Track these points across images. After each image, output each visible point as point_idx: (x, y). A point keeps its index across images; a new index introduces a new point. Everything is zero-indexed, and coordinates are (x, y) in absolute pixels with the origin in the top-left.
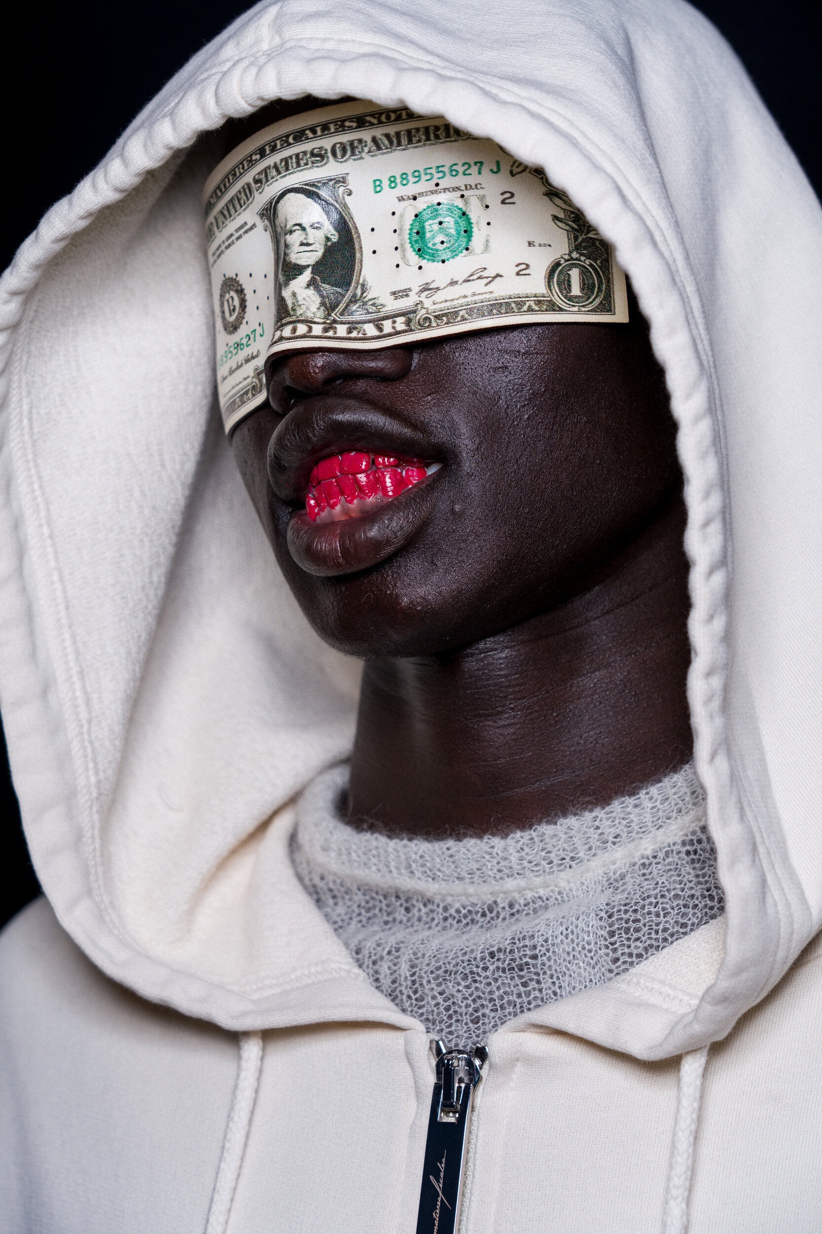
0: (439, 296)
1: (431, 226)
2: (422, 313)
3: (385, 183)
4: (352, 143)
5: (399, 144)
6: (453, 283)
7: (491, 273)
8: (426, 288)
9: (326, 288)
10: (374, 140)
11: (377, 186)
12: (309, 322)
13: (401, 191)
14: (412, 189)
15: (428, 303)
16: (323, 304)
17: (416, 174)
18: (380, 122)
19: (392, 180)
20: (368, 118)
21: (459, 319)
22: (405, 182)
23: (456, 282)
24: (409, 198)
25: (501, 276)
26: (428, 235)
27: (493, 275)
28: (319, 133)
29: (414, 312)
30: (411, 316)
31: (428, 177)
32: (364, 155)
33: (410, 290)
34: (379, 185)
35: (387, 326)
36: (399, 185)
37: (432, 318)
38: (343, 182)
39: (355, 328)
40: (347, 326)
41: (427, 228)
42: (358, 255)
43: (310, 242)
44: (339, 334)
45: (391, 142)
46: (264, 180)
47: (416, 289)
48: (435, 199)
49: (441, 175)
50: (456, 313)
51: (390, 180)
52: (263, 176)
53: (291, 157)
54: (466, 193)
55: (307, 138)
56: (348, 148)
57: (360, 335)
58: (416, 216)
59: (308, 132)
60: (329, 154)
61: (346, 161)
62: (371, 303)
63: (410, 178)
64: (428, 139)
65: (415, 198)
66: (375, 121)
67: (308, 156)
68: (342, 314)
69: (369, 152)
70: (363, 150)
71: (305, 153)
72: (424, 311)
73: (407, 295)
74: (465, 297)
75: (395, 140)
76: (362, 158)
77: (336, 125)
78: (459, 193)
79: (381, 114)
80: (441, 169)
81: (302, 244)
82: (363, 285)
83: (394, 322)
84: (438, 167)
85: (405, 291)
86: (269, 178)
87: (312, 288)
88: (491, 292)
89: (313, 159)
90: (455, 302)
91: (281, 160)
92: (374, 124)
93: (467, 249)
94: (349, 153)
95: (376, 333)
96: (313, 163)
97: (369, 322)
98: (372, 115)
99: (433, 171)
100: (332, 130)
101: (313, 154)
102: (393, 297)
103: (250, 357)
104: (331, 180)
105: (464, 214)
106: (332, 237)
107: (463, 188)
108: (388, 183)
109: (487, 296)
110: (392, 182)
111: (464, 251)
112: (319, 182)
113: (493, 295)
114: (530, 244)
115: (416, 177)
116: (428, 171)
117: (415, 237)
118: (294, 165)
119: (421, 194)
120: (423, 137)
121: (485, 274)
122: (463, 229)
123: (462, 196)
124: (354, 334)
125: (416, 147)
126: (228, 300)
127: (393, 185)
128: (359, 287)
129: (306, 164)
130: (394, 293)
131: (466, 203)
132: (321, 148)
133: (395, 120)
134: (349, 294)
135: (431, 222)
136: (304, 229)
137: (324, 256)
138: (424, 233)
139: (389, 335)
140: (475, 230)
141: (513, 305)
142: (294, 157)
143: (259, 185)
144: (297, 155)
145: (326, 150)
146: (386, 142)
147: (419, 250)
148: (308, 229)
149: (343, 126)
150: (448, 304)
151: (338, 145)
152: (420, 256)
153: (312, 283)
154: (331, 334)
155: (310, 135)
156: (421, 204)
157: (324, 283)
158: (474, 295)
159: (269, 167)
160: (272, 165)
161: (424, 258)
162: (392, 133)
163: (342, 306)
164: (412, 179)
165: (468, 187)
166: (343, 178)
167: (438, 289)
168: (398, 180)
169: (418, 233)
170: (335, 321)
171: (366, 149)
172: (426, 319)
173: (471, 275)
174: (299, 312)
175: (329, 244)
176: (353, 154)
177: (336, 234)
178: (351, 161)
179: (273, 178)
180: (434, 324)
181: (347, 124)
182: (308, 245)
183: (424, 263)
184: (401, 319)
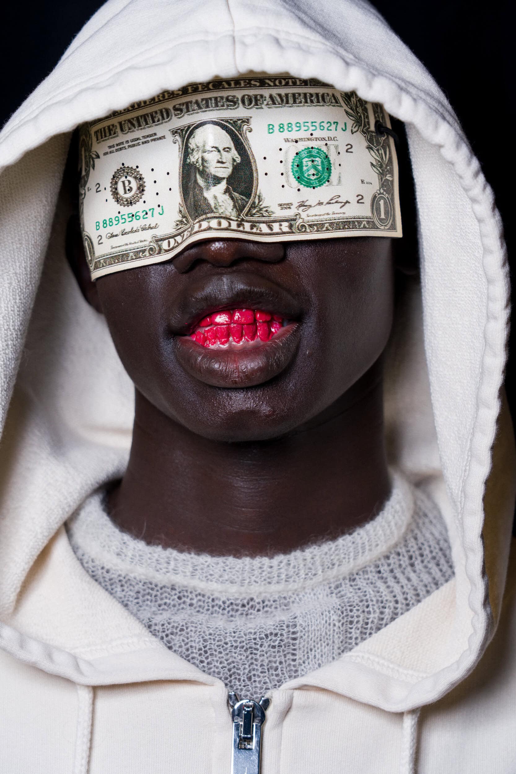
0: (311, 211)
1: (307, 162)
2: (299, 222)
3: (276, 128)
4: (256, 96)
5: (287, 102)
6: (320, 204)
7: (343, 199)
8: (302, 205)
9: (236, 195)
10: (271, 97)
11: (271, 128)
12: (227, 218)
13: (286, 134)
14: (294, 135)
15: (304, 215)
16: (235, 206)
17: (298, 125)
18: (275, 85)
19: (281, 127)
20: (267, 81)
21: (324, 229)
22: (290, 129)
23: (322, 203)
24: (292, 141)
25: (349, 203)
26: (305, 168)
27: (345, 201)
28: (233, 85)
29: (295, 220)
30: (293, 222)
31: (306, 128)
32: (263, 106)
33: (292, 204)
34: (272, 129)
35: (276, 227)
36: (286, 131)
37: (307, 226)
38: (247, 122)
39: (255, 226)
40: (250, 224)
41: (304, 163)
42: (255, 175)
43: (224, 161)
44: (246, 230)
45: (282, 101)
46: (185, 110)
47: (296, 204)
48: (310, 144)
49: (314, 128)
50: (322, 225)
51: (279, 126)
52: (184, 107)
53: (211, 99)
54: (328, 143)
55: (224, 88)
56: (253, 100)
57: (258, 231)
58: (297, 154)
59: (224, 83)
60: (240, 102)
61: (251, 108)
62: (265, 209)
63: (294, 127)
64: (306, 102)
65: (296, 142)
66: (272, 84)
67: (224, 100)
68: (247, 215)
69: (267, 104)
70: (263, 102)
71: (222, 98)
72: (301, 220)
73: (290, 208)
74: (328, 214)
75: (284, 98)
76: (262, 108)
77: (245, 82)
78: (324, 142)
79: (276, 79)
80: (314, 124)
81: (219, 162)
82: (259, 196)
83: (281, 225)
84: (312, 122)
85: (288, 204)
86: (190, 109)
87: (227, 194)
88: (344, 213)
89: (228, 103)
90: (321, 217)
91: (203, 100)
92: (270, 86)
93: (328, 181)
94: (253, 103)
95: (268, 231)
96: (228, 106)
97: (263, 222)
98: (270, 79)
99: (309, 124)
100: (242, 85)
101: (228, 100)
102: (280, 208)
103: (147, 227)
104: (239, 120)
105: (327, 156)
106: (237, 159)
107: (327, 139)
108: (278, 128)
109: (342, 215)
110: (281, 128)
111: (327, 182)
112: (231, 120)
113: (345, 216)
114: (362, 182)
115: (298, 127)
116: (306, 124)
117: (296, 168)
118: (214, 105)
119: (301, 139)
120: (303, 100)
121: (340, 200)
122: (326, 167)
123: (326, 144)
124: (254, 230)
125: (299, 106)
126: (123, 182)
127: (282, 130)
128: (257, 197)
129: (223, 106)
130: (280, 205)
131: (328, 149)
132: (234, 97)
133: (285, 85)
134: (250, 201)
135: (307, 159)
136: (219, 151)
137: (233, 172)
138: (302, 167)
139: (277, 234)
140: (332, 168)
141: (356, 223)
142: (213, 99)
143: (179, 112)
144: (216, 98)
145: (238, 98)
146: (279, 100)
147: (298, 178)
148: (222, 151)
149: (249, 83)
150: (317, 218)
151: (246, 97)
152: (299, 182)
153: (227, 191)
154: (241, 229)
155: (226, 86)
156: (301, 146)
157: (235, 192)
158: (334, 213)
159: (191, 102)
160: (194, 101)
161: (302, 184)
162: (283, 94)
163: (246, 209)
164: (295, 128)
165: (330, 139)
166: (248, 120)
167: (310, 206)
168: (286, 127)
169: (298, 166)
170: (243, 220)
171: (265, 103)
172: (303, 226)
173: (331, 200)
174: (221, 211)
175: (235, 163)
176: (256, 104)
177: (239, 157)
178: (254, 109)
179: (193, 110)
180: (308, 230)
181: (253, 82)
182: (222, 163)
183: (301, 187)
184: (285, 224)
